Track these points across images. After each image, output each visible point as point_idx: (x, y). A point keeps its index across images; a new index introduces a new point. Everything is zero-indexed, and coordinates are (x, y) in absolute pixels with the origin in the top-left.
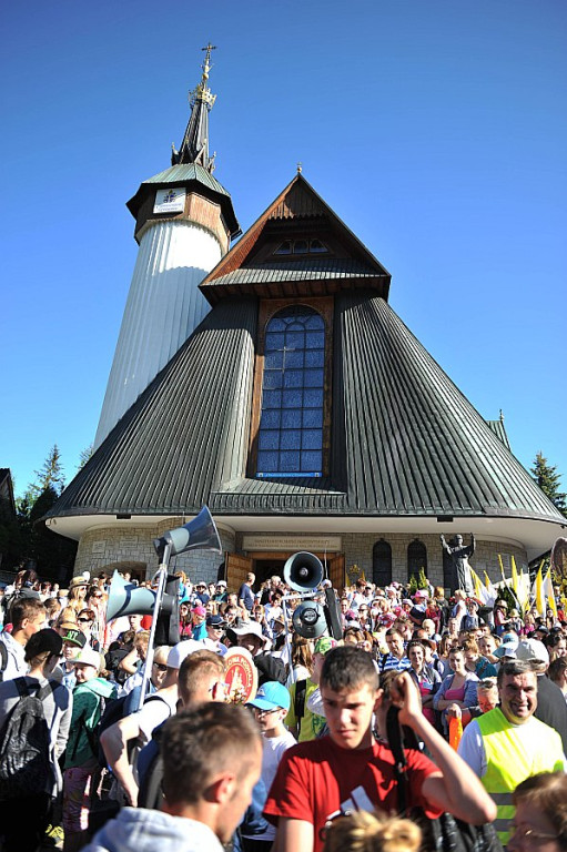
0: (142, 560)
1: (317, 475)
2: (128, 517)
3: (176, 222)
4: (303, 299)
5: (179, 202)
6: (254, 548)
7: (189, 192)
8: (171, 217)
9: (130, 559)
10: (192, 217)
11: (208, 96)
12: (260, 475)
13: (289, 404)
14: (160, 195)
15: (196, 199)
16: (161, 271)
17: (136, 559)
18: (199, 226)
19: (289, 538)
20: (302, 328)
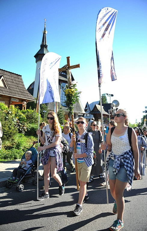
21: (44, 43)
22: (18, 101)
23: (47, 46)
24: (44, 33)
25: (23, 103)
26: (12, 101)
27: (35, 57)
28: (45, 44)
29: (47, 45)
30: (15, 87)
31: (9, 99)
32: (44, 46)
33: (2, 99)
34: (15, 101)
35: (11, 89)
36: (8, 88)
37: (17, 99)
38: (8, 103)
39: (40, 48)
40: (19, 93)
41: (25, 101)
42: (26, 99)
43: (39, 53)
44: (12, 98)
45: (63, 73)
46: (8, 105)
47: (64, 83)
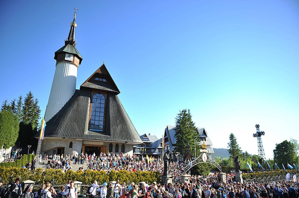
0: (64, 146)
1: (102, 131)
2: (65, 138)
3: (70, 63)
4: (101, 92)
5: (71, 59)
6: (86, 144)
7: (74, 56)
8: (69, 62)
9: (61, 146)
10: (74, 63)
11: (76, 25)
12: (91, 130)
13: (97, 115)
14: (67, 55)
15: (76, 58)
16: (66, 76)
17: (62, 146)
18: (75, 65)
19: (96, 142)
20: (100, 98)
24: (72, 26)
28: (70, 40)
47: (99, 93)
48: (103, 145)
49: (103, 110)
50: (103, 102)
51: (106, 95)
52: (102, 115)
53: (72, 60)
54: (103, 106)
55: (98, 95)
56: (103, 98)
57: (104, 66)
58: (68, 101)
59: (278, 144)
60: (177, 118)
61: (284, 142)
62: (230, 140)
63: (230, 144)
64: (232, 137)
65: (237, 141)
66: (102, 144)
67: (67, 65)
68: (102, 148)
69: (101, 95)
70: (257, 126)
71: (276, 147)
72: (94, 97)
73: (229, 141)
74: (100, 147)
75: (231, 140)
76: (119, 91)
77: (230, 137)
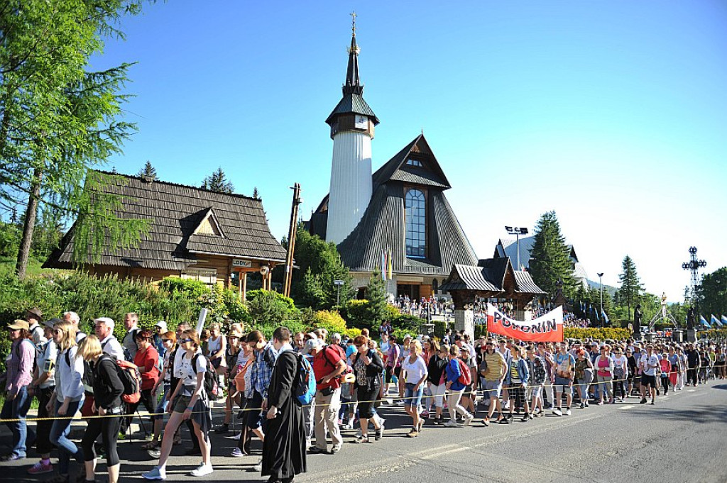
1: (424, 257)
3: (364, 134)
4: (417, 187)
7: (368, 120)
8: (362, 131)
10: (369, 132)
14: (357, 118)
15: (371, 122)
18: (370, 135)
19: (413, 277)
20: (417, 199)
21: (351, 82)
22: (250, 266)
23: (361, 88)
24: (352, 54)
25: (262, 270)
26: (234, 267)
27: (327, 122)
28: (354, 84)
29: (361, 85)
30: (242, 231)
31: (226, 262)
32: (352, 89)
33: (210, 264)
34: (243, 265)
35: (233, 237)
36: (223, 237)
37: (248, 262)
38: (226, 272)
39: (342, 97)
40: (252, 245)
41: (267, 265)
42: (268, 259)
43: (338, 111)
44: (235, 260)
45: (410, 162)
46: (224, 276)
47: (415, 189)
48: (422, 281)
49: (423, 220)
50: (422, 205)
51: (426, 192)
52: (422, 228)
53: (366, 128)
54: (422, 213)
55: (412, 192)
56: (422, 198)
57: (422, 138)
58: (367, 206)
59: (706, 274)
60: (536, 229)
61: (720, 270)
62: (623, 269)
63: (623, 276)
64: (627, 263)
65: (636, 271)
66: (421, 279)
67: (359, 136)
68: (421, 287)
69: (418, 193)
70: (693, 251)
71: (702, 281)
72: (408, 196)
73: (622, 271)
74: (418, 286)
75: (625, 268)
76: (449, 185)
77: (624, 264)
